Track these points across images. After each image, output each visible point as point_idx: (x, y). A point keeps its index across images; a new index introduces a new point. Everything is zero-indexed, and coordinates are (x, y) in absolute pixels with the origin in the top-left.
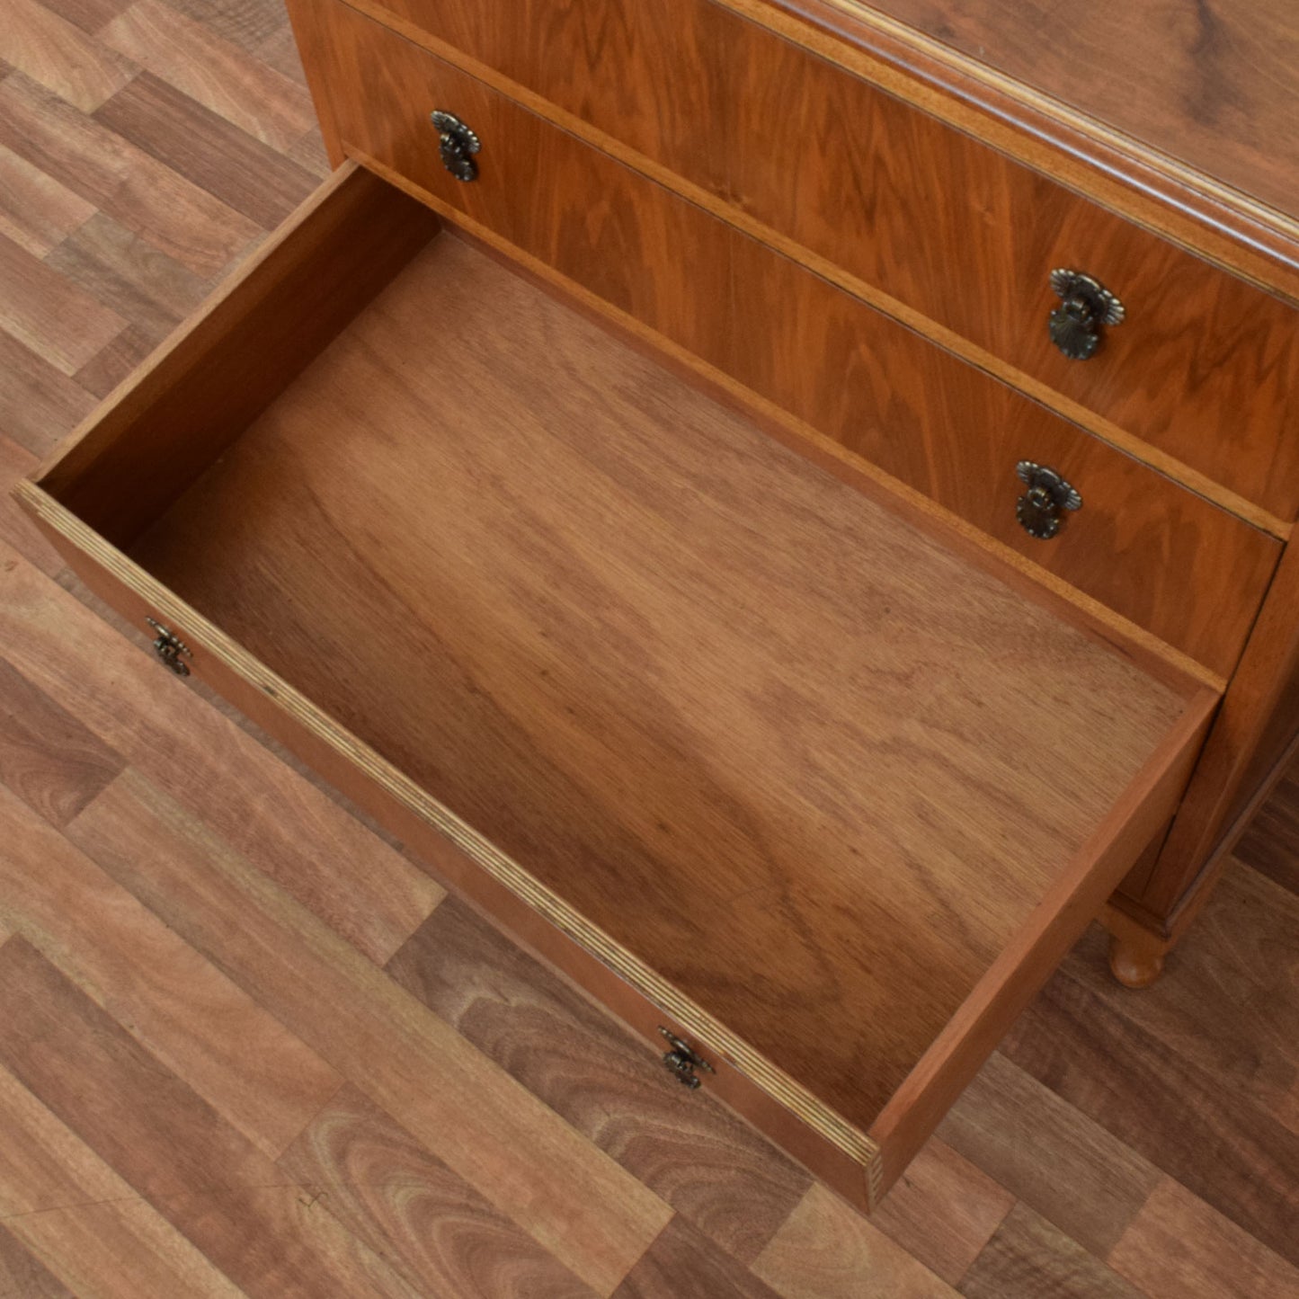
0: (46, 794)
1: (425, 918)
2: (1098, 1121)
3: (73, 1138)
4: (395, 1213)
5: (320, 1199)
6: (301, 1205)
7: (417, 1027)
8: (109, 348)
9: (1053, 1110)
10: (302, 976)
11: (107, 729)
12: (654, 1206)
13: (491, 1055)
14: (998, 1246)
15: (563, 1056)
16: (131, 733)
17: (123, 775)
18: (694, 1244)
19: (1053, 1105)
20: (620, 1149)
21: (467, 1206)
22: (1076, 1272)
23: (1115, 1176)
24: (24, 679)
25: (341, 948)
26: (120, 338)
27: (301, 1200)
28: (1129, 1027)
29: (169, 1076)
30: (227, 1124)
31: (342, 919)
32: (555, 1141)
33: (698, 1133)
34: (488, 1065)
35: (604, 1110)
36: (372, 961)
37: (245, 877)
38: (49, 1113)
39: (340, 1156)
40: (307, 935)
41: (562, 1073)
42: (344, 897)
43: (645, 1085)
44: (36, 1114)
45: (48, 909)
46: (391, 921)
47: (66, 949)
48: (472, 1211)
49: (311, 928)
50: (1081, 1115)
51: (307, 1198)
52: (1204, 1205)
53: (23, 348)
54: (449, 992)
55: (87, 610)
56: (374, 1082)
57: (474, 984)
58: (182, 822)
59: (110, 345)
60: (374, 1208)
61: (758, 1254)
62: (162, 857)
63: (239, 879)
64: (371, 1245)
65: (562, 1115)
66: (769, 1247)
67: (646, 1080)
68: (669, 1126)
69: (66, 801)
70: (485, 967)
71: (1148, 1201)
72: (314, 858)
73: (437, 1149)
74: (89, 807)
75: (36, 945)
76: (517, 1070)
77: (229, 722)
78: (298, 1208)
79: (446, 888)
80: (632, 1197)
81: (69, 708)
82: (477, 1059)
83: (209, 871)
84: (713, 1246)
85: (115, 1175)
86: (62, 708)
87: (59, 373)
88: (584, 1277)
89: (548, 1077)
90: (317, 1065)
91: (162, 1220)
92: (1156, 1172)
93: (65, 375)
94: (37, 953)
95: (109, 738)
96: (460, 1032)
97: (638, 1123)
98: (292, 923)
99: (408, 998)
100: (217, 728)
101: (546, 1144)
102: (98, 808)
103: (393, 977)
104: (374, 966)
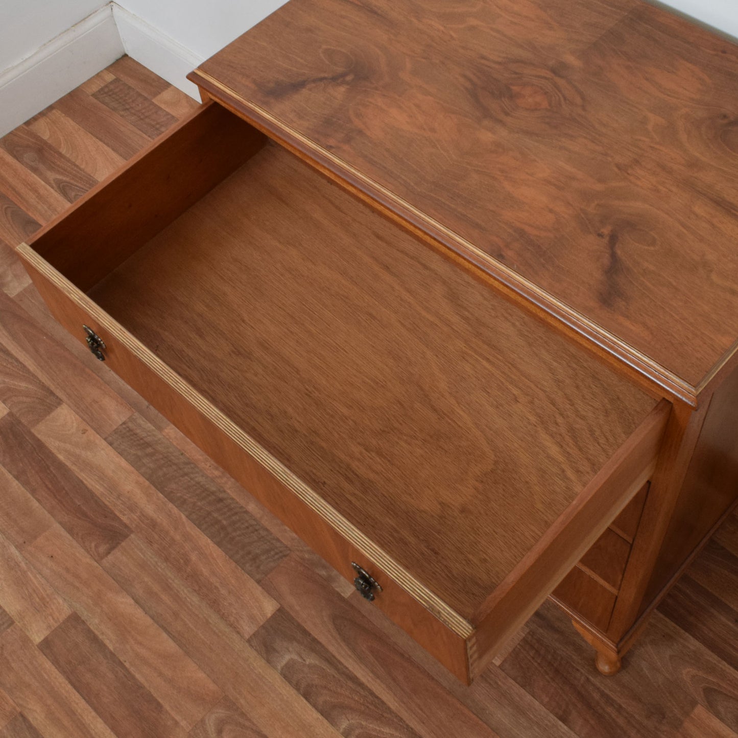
0: (93, 545)
1: (268, 617)
3: (94, 713)
7: (260, 671)
9: (564, 733)
10: (208, 642)
11: (124, 515)
13: (295, 687)
15: (329, 690)
16: (135, 517)
17: (130, 537)
19: (563, 730)
20: (353, 737)
24: (87, 487)
25: (227, 630)
28: (603, 694)
29: (140, 687)
30: (167, 712)
31: (228, 615)
32: (322, 731)
33: (391, 732)
34: (293, 692)
35: (346, 717)
36: (242, 637)
37: (185, 592)
38: (83, 701)
39: (219, 732)
40: (211, 622)
41: (328, 698)
42: (230, 604)
43: (368, 707)
44: (77, 701)
45: (90, 601)
46: (252, 618)
47: (97, 621)
49: (214, 619)
54: (277, 654)
55: (119, 455)
56: (238, 696)
57: (289, 651)
58: (156, 562)
62: (146, 579)
63: (182, 592)
65: (327, 719)
67: (368, 705)
68: (378, 728)
69: (102, 549)
70: (295, 644)
72: (218, 585)
73: (265, 731)
74: (112, 552)
75: (83, 618)
76: (307, 695)
77: (182, 514)
79: (280, 604)
81: (107, 503)
82: (288, 689)
83: (167, 588)
85: (112, 733)
86: (103, 503)
89: (321, 700)
90: (212, 686)
94: (83, 622)
95: (125, 519)
96: (281, 674)
97: (363, 725)
98: (205, 615)
99: (258, 656)
100: (176, 517)
101: (318, 733)
102: (117, 553)
103: (251, 645)
104: (243, 640)
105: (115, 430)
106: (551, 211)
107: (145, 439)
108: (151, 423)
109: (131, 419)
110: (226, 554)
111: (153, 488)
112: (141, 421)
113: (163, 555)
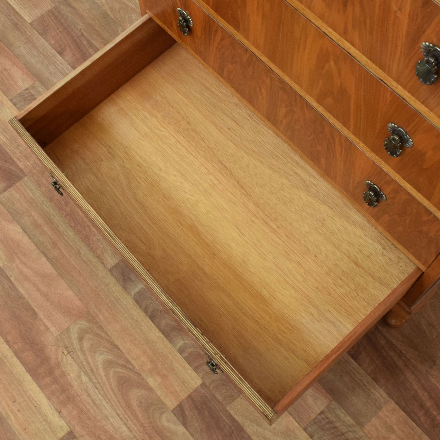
2: (369, 375)
4: (97, 364)
5: (70, 354)
6: (63, 354)
7: (118, 295)
8: (46, 14)
10: (78, 268)
11: (21, 161)
12: (195, 378)
13: (144, 310)
14: (323, 416)
16: (29, 164)
17: (23, 179)
18: (208, 395)
20: (186, 354)
21: (125, 366)
22: (350, 431)
23: (372, 397)
25: (94, 260)
26: (50, 11)
27: (63, 353)
28: (388, 341)
29: (21, 297)
30: (41, 319)
31: (96, 249)
32: (162, 347)
34: (142, 314)
35: (183, 338)
36: (105, 267)
37: (63, 227)
39: (81, 339)
40: (82, 253)
41: (169, 322)
42: (98, 240)
48: (127, 368)
49: (84, 250)
50: (363, 371)
51: (66, 352)
52: (404, 414)
53: (13, 9)
54: (132, 283)
56: (98, 313)
58: (43, 201)
59: (46, 13)
60: (90, 360)
61: (231, 403)
62: (33, 214)
63: (61, 227)
64: (86, 374)
65: (167, 338)
66: (236, 401)
69: (1, 186)
71: (382, 409)
73: (117, 343)
74: (9, 190)
76: (152, 318)
78: (62, 355)
80: (187, 373)
81: (8, 151)
82: (138, 311)
83: (49, 222)
84: (215, 397)
87: (25, 21)
88: (164, 400)
89: (163, 322)
90: (78, 303)
91: (11, 351)
92: (388, 398)
93: (28, 22)
95: (21, 165)
96: (134, 299)
98: (77, 247)
99: (116, 283)
101: (159, 348)
102: (12, 191)
103: (112, 274)
104: (106, 269)
105: (19, 94)
109: (33, 86)
112: (41, 89)
113: (49, 196)
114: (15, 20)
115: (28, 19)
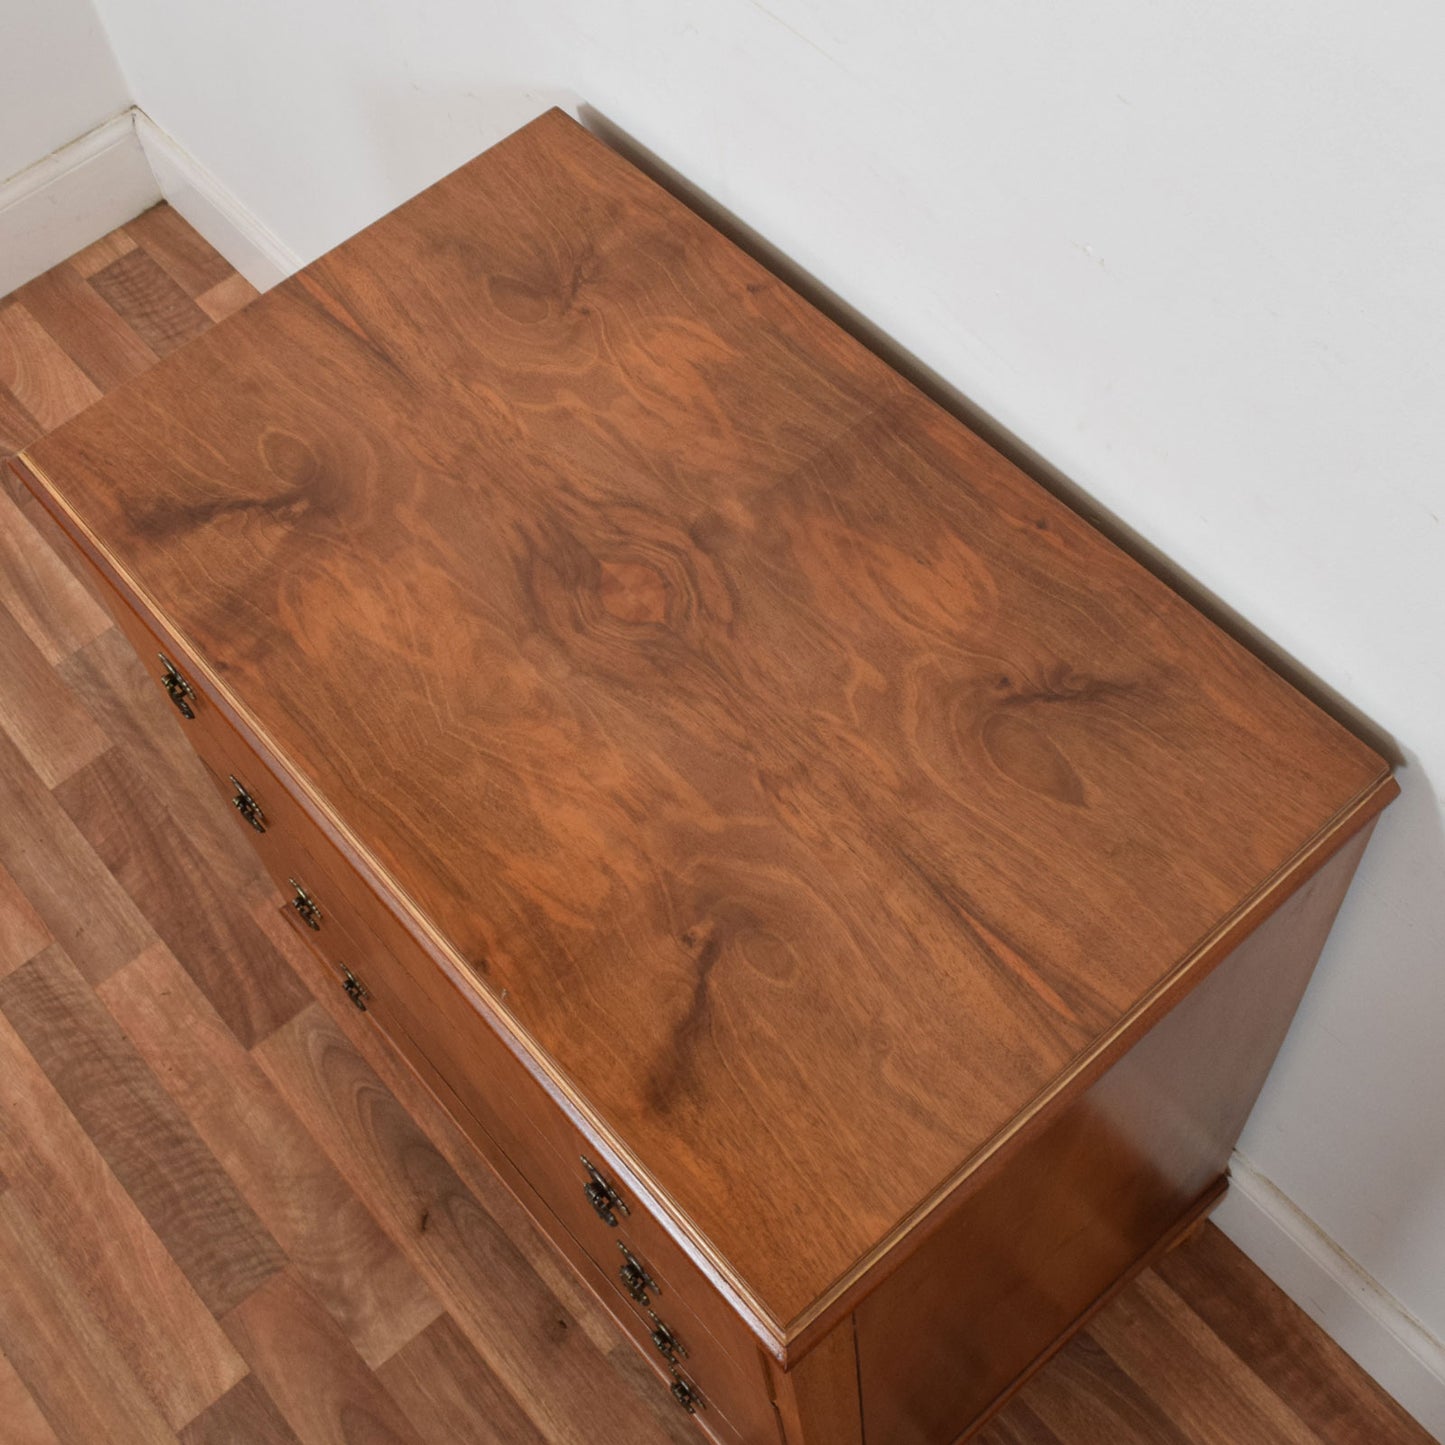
1: (224, 1392)
8: (90, 767)
10: (106, 1427)
16: (18, 1157)
25: (146, 1407)
26: (102, 759)
31: (153, 1379)
36: (170, 1426)
37: (82, 1320)
40: (119, 1387)
42: (161, 1356)
46: (195, 1389)
49: (125, 1381)
53: (18, 753)
55: (10, 1027)
58: (41, 1253)
59: (92, 764)
62: (17, 1286)
63: (76, 1321)
72: (143, 1313)
77: (103, 1161)
79: (249, 1366)
83: (52, 1307)
87: (43, 784)
93: (47, 789)
98: (110, 1373)
100: (93, 1167)
105: (10, 976)
106: (606, 869)
107: (63, 1000)
108: (78, 967)
109: (44, 955)
110: (170, 1251)
111: (59, 1099)
112: (62, 961)
113: (55, 1240)
114: (20, 782)
115: (49, 779)
